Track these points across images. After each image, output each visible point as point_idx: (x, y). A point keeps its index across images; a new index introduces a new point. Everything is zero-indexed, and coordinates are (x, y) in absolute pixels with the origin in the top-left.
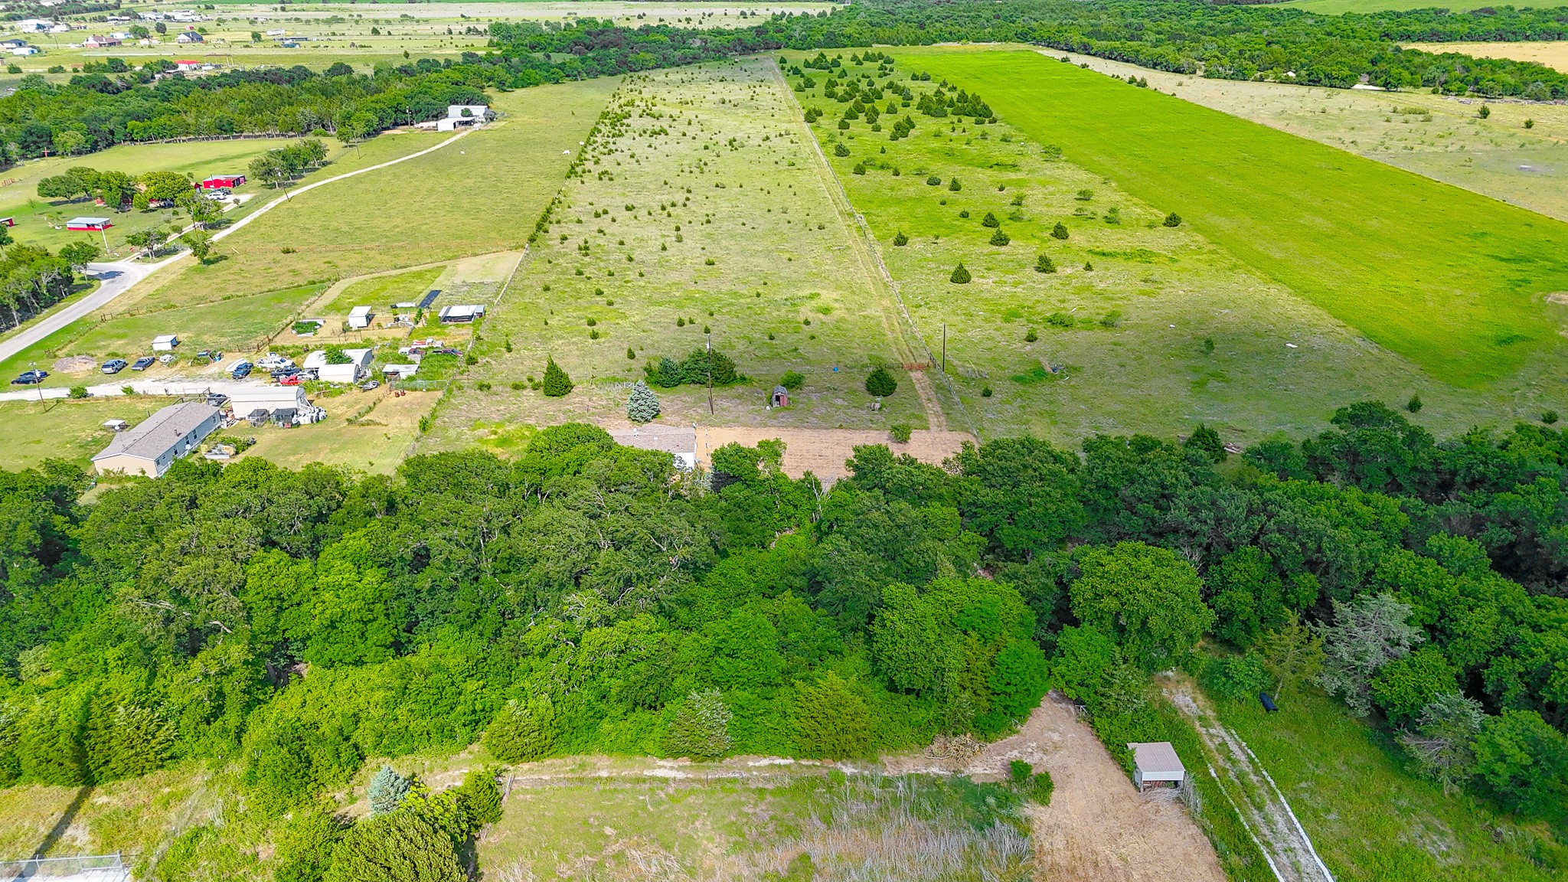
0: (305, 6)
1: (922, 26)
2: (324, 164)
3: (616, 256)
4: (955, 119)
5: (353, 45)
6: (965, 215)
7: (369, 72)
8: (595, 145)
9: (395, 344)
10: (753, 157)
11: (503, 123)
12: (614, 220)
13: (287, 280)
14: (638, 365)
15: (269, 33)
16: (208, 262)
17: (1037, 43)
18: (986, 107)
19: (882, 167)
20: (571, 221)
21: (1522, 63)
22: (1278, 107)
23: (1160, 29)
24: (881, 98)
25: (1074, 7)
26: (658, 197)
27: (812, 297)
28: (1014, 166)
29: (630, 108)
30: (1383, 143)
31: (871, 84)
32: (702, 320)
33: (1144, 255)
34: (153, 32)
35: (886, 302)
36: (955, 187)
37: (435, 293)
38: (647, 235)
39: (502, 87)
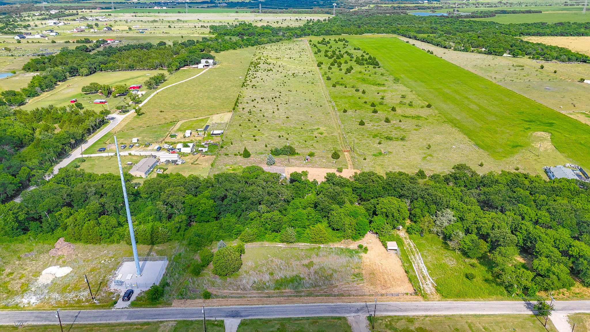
0: (143, 14)
1: (359, 27)
2: (165, 81)
3: (259, 115)
4: (367, 66)
5: (163, 32)
6: (366, 102)
7: (171, 44)
8: (250, 75)
9: (200, 142)
10: (300, 80)
11: (219, 66)
12: (258, 103)
13: (163, 121)
14: (269, 148)
15: (134, 27)
16: (139, 115)
17: (399, 35)
18: (377, 62)
19: (341, 85)
20: (245, 103)
21: (561, 48)
22: (475, 63)
23: (443, 29)
24: (343, 57)
25: (414, 19)
26: (271, 95)
27: (317, 129)
28: (384, 85)
29: (260, 60)
30: (504, 79)
31: (340, 51)
32: (286, 136)
33: (418, 117)
34: (94, 26)
35: (339, 131)
36: (364, 92)
37: (208, 126)
38: (268, 108)
39: (217, 51)
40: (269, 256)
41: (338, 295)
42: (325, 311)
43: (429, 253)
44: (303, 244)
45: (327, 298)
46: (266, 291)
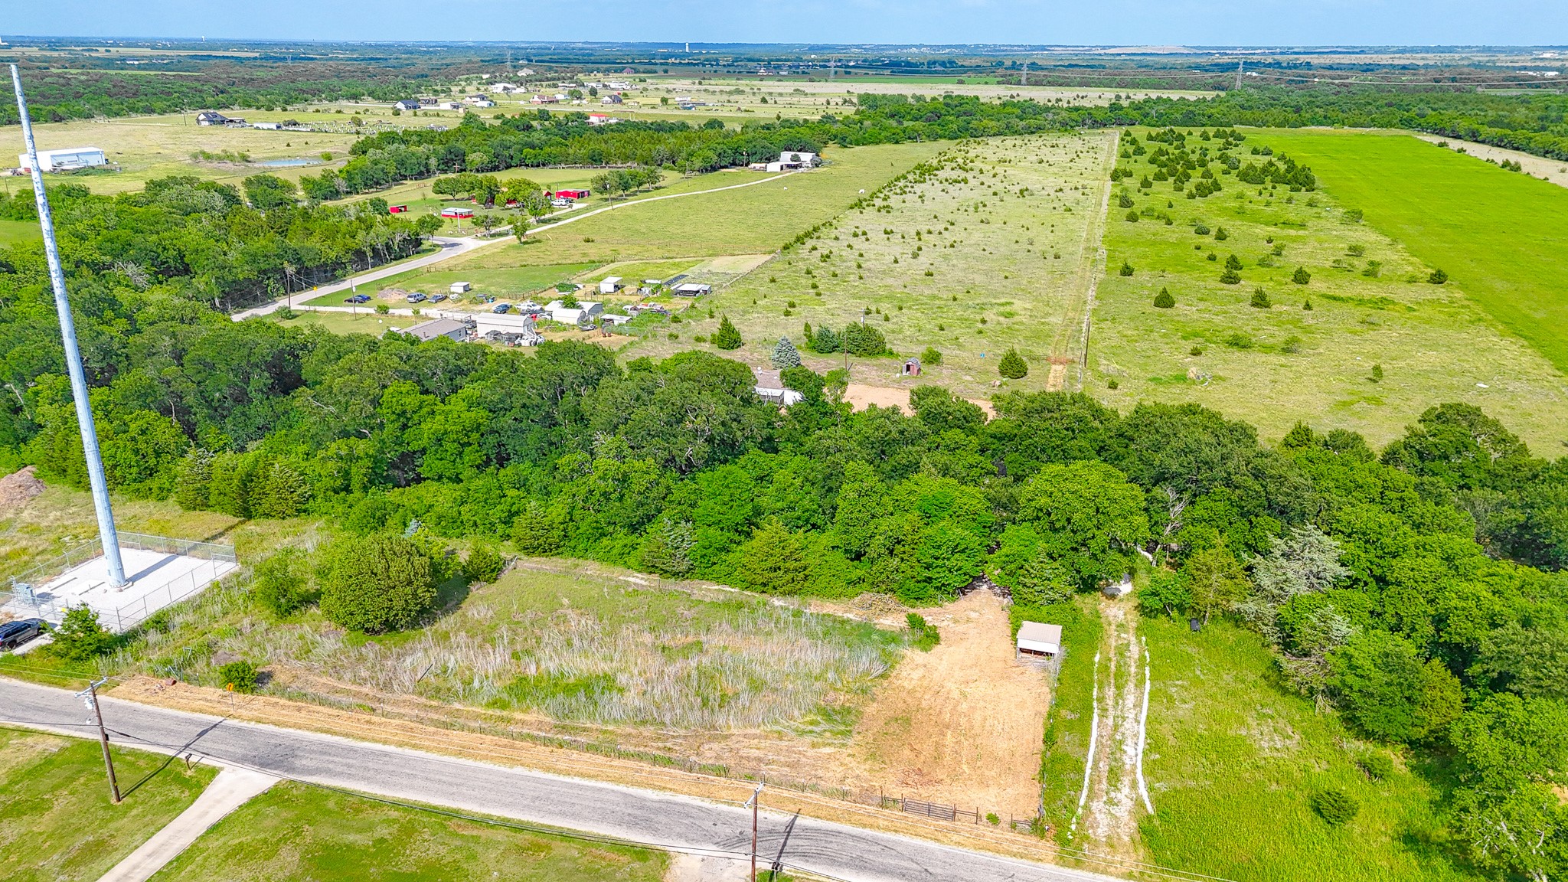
40: (565, 601)
41: (703, 769)
42: (604, 818)
43: (1193, 690)
44: (717, 587)
45: (657, 769)
46: (457, 706)
